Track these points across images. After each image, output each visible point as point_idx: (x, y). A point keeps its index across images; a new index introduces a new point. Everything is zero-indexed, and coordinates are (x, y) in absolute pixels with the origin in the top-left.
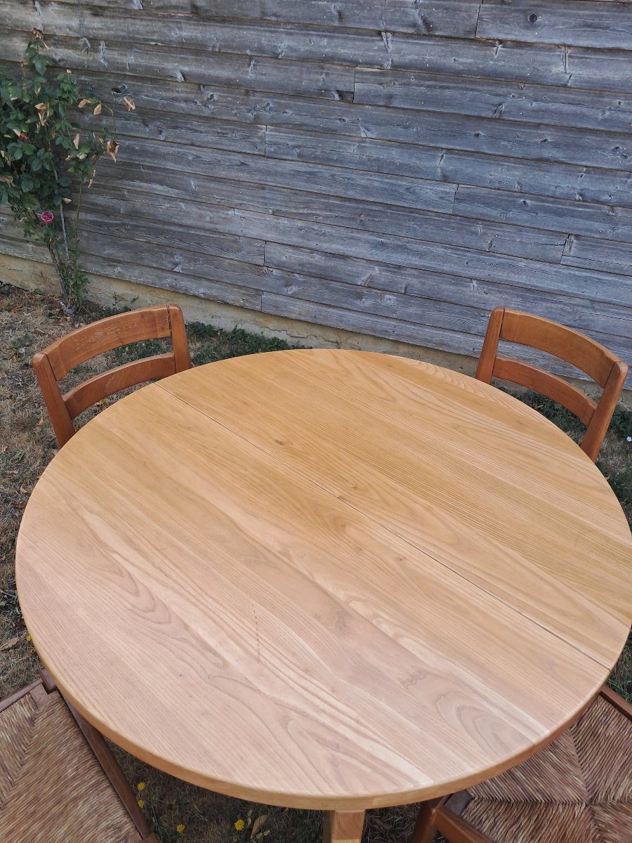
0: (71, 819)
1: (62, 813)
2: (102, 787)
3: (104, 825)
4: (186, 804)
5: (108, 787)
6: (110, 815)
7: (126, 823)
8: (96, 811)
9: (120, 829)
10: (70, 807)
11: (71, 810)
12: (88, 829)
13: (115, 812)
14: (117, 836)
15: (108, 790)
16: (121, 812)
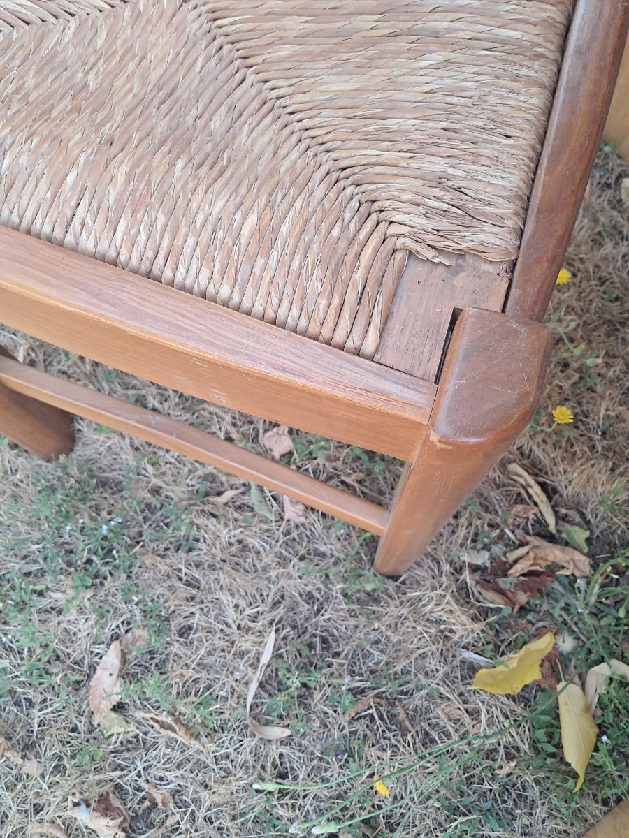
0: (378, 75)
1: (373, 42)
2: (524, 72)
3: (436, 165)
4: (591, 390)
5: (541, 85)
6: (476, 158)
7: (498, 221)
8: (452, 109)
9: (470, 218)
10: (402, 43)
11: (397, 54)
12: (391, 138)
13: (496, 162)
14: (443, 225)
15: (535, 90)
16: (514, 180)
